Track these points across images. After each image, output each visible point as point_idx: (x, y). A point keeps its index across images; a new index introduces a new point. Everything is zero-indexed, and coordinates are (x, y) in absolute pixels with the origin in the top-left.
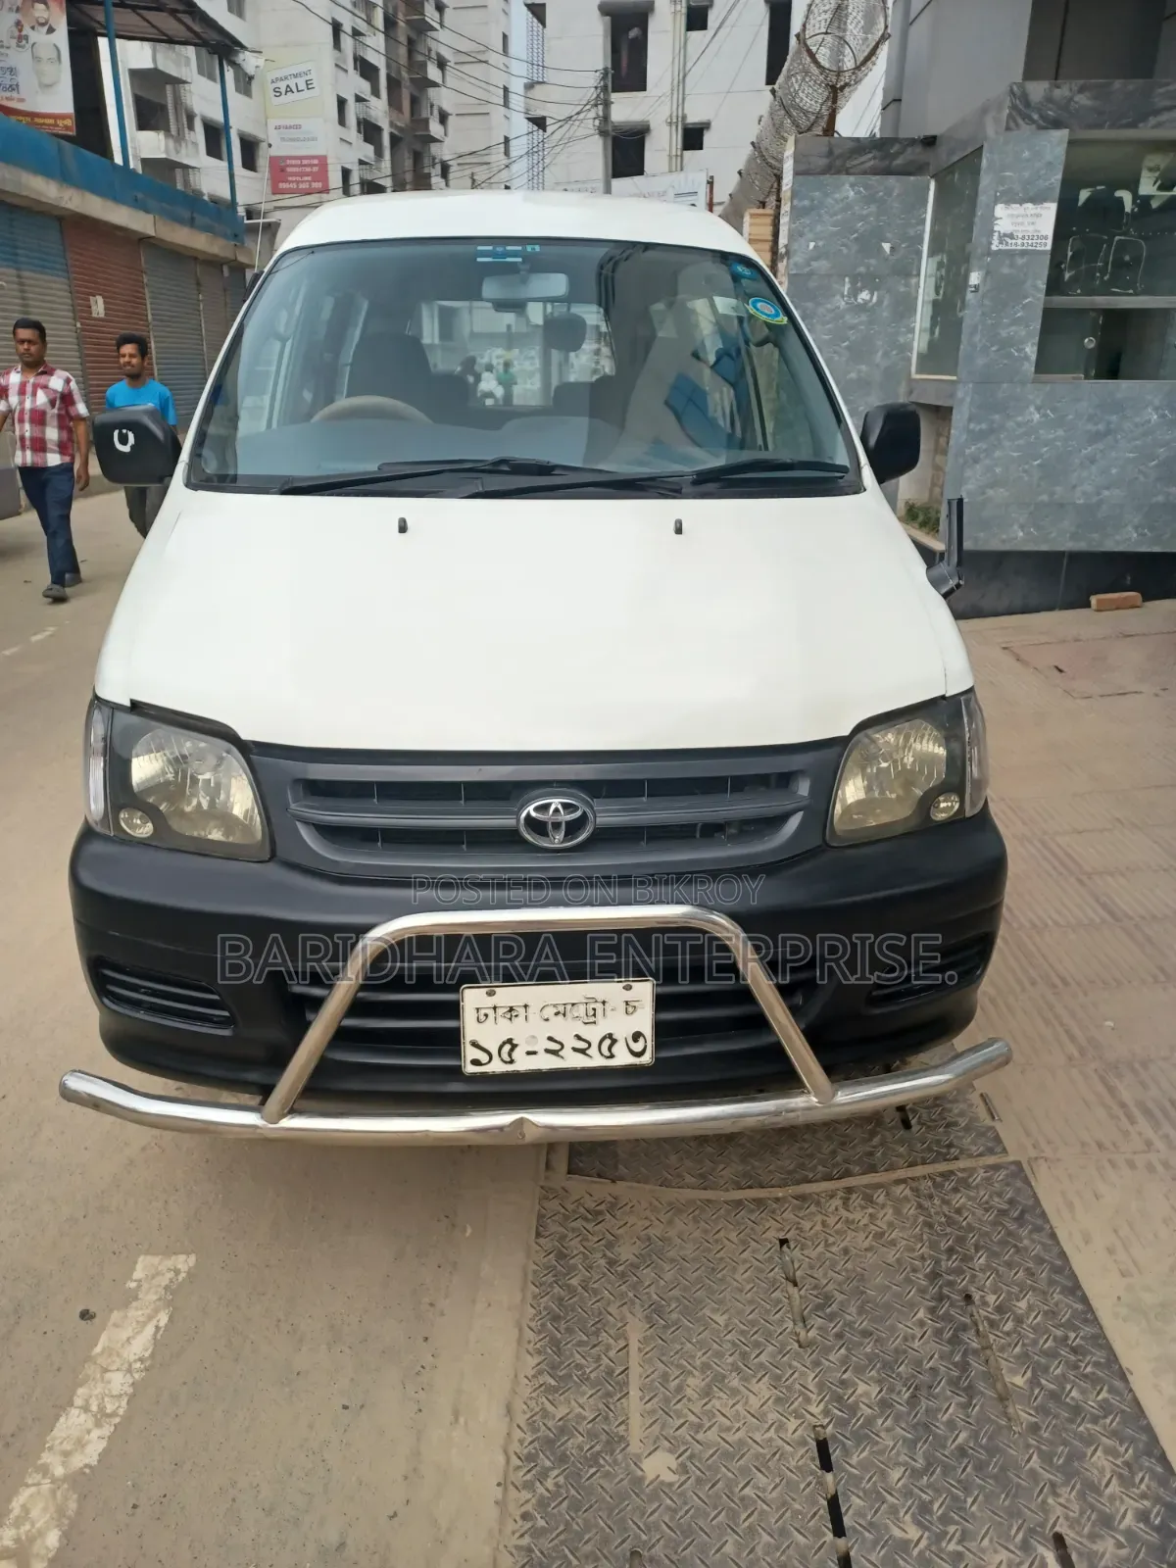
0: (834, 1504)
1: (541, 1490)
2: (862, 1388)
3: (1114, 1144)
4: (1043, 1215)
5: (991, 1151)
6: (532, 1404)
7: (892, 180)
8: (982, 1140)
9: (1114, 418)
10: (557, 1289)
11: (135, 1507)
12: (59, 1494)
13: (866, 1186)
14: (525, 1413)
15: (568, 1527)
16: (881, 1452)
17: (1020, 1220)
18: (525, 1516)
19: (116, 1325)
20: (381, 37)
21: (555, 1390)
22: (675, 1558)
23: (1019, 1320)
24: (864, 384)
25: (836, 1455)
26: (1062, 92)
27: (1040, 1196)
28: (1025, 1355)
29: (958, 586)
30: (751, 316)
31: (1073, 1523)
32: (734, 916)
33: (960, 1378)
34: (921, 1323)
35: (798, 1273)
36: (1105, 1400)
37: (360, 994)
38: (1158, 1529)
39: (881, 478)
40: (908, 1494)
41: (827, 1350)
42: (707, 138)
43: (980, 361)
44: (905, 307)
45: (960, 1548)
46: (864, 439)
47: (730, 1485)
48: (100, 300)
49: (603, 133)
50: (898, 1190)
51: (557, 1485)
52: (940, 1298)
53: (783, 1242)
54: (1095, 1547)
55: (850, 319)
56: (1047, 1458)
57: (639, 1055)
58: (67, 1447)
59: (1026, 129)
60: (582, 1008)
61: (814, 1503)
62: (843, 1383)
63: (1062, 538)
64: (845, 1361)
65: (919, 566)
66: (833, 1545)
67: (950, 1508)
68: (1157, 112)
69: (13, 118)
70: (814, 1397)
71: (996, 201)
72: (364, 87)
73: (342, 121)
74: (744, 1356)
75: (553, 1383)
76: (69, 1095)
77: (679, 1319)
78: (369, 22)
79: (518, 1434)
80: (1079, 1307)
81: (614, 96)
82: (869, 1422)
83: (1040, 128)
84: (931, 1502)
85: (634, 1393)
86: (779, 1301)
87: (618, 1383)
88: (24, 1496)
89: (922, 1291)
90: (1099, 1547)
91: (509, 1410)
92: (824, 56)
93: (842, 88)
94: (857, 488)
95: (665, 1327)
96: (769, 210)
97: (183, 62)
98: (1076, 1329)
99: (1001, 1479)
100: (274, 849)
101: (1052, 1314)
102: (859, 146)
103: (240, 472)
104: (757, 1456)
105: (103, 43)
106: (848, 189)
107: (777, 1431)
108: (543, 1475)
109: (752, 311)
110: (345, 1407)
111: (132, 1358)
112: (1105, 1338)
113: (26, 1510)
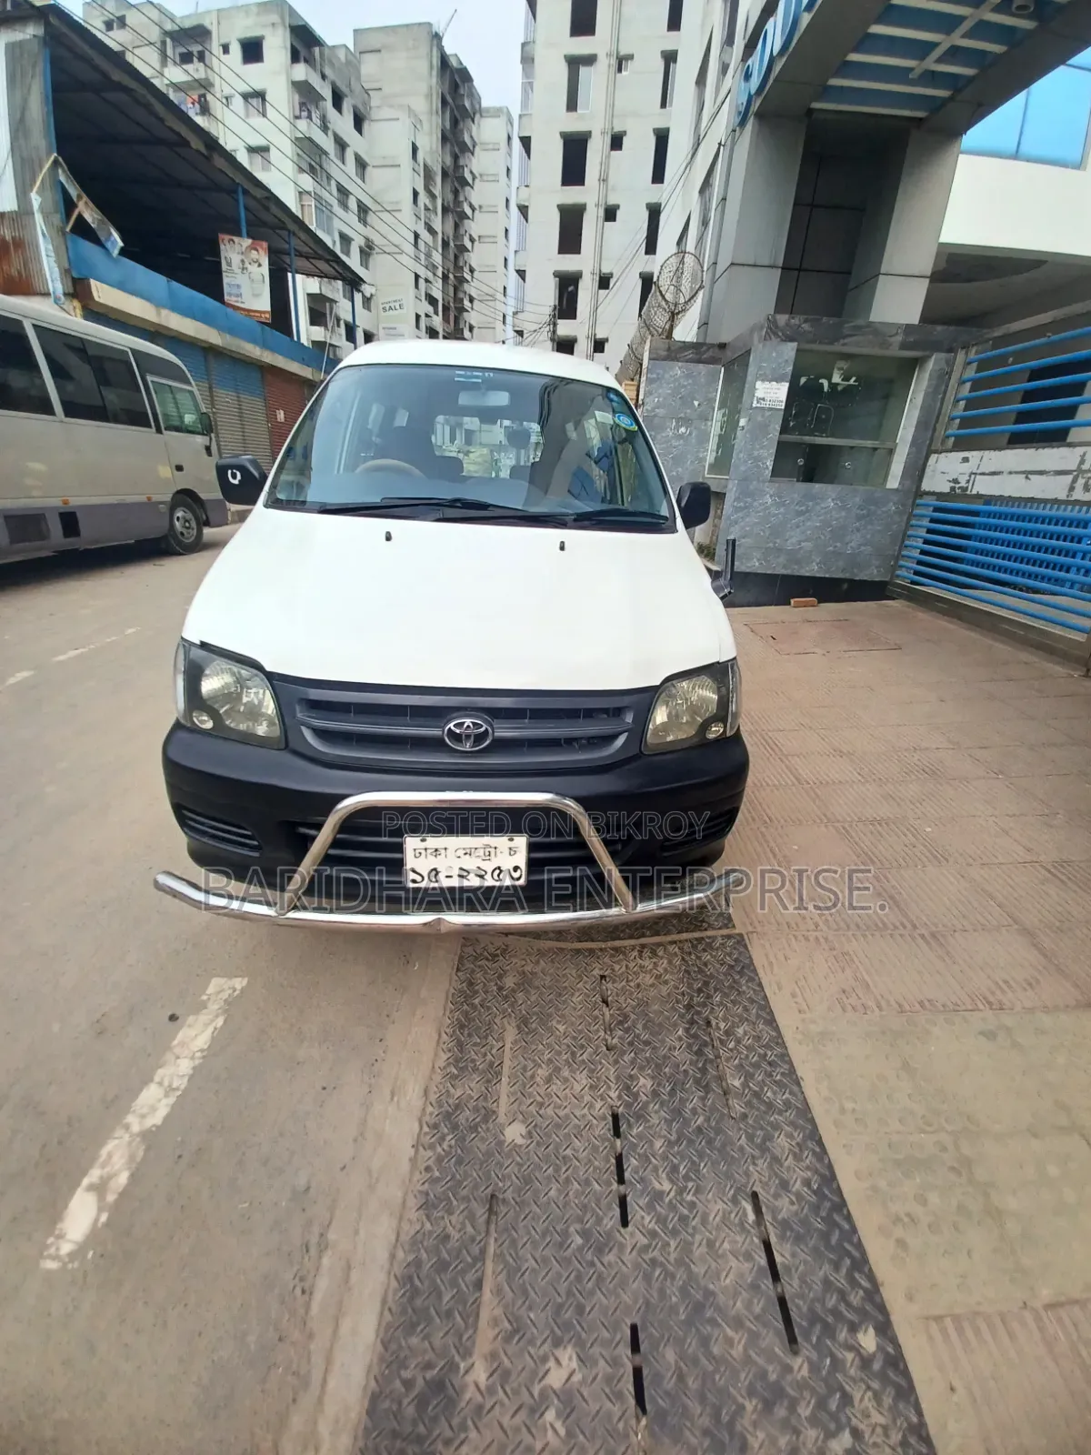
0: (619, 1159)
1: (439, 1149)
2: (642, 1081)
3: (797, 924)
4: (755, 971)
5: (726, 926)
6: (441, 1087)
7: (701, 366)
8: (721, 919)
9: (811, 503)
10: (465, 1007)
11: (180, 1157)
12: (134, 1144)
13: (653, 944)
14: (435, 1093)
15: (453, 1177)
16: (650, 1127)
17: (741, 973)
18: (428, 1169)
19: (189, 1026)
20: (440, 281)
21: (456, 1077)
22: (518, 1200)
23: (738, 1041)
24: (679, 478)
25: (623, 1128)
26: (795, 321)
27: (754, 957)
28: (740, 1066)
29: (730, 593)
30: (618, 425)
31: (765, 1185)
32: (578, 800)
33: (701, 1079)
34: (680, 1039)
35: (610, 999)
36: (787, 1099)
37: (338, 836)
38: (815, 1192)
39: (687, 527)
40: (665, 1158)
41: (624, 1053)
42: (607, 346)
43: (743, 468)
44: (704, 438)
45: (694, 1199)
46: (679, 502)
47: (557, 1149)
48: (282, 412)
49: (552, 340)
50: (671, 948)
51: (450, 1146)
52: (692, 1022)
53: (603, 977)
54: (777, 1203)
55: (675, 443)
56: (750, 1138)
57: (519, 879)
58: (145, 1110)
59: (775, 341)
60: (482, 851)
61: (608, 1161)
62: (631, 1077)
63: (778, 567)
64: (633, 1062)
65: (707, 579)
66: (618, 1190)
67: (690, 1169)
68: (844, 337)
69: (238, 312)
70: (612, 1085)
71: (757, 379)
72: (430, 309)
73: (418, 326)
74: (573, 1054)
75: (456, 1072)
76: (158, 886)
77: (536, 1028)
78: (435, 274)
79: (430, 1109)
80: (774, 1034)
81: (559, 321)
82: (646, 1104)
83: (782, 340)
84: (679, 1165)
85: (505, 1080)
86: (597, 1017)
87: (495, 1073)
88: (110, 1146)
89: (682, 1016)
90: (778, 1203)
91: (426, 1092)
92: (669, 296)
93: (678, 314)
94: (673, 530)
95: (527, 1034)
96: (635, 383)
97: (336, 290)
98: (772, 1049)
99: (722, 1150)
100: (286, 742)
101: (758, 1038)
102: (686, 346)
103: (309, 499)
104: (577, 1126)
105: (290, 275)
106: (677, 369)
107: (589, 1109)
108: (443, 1138)
109: (617, 421)
110: (324, 1088)
111: (196, 1049)
112: (788, 1055)
113: (110, 1156)
